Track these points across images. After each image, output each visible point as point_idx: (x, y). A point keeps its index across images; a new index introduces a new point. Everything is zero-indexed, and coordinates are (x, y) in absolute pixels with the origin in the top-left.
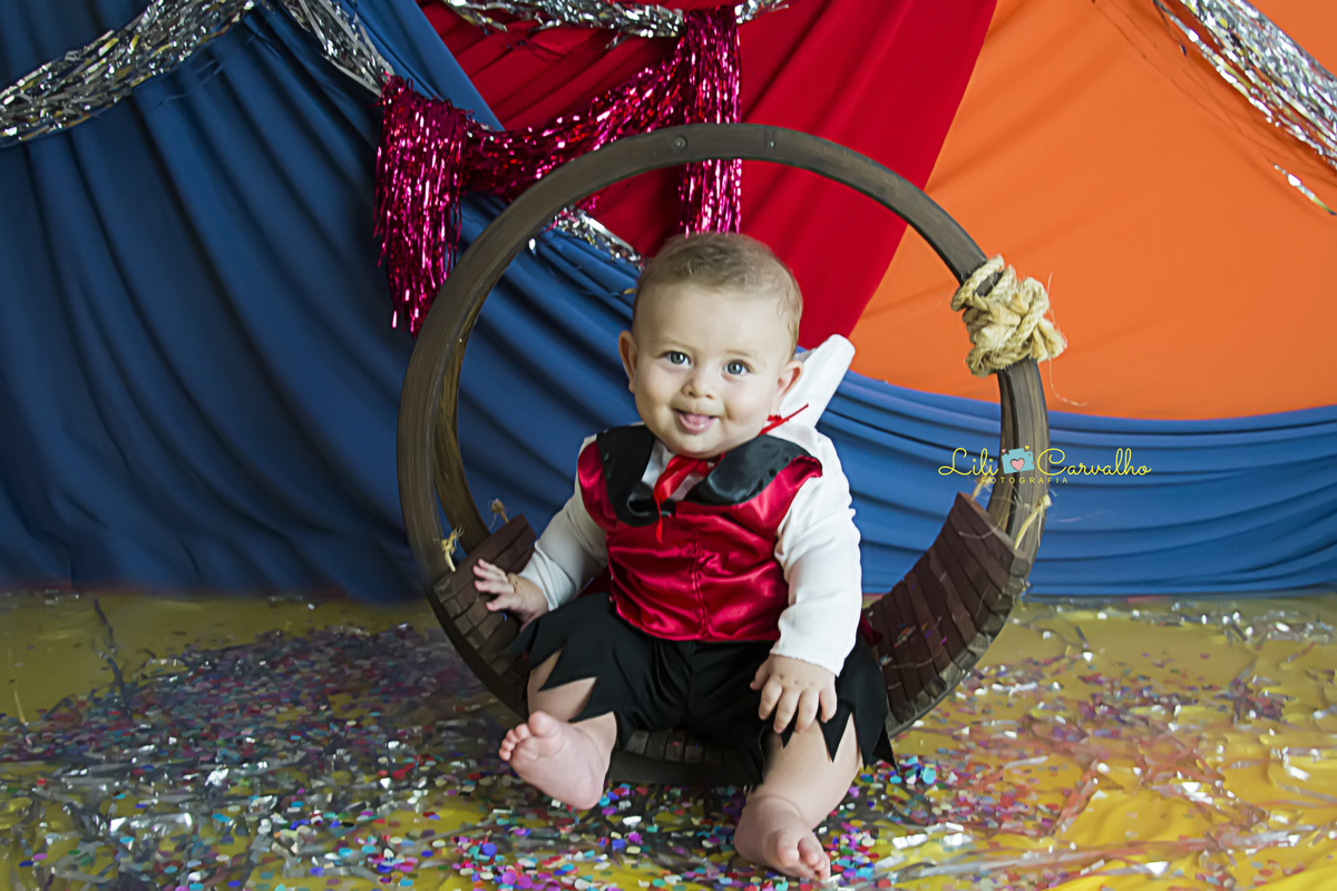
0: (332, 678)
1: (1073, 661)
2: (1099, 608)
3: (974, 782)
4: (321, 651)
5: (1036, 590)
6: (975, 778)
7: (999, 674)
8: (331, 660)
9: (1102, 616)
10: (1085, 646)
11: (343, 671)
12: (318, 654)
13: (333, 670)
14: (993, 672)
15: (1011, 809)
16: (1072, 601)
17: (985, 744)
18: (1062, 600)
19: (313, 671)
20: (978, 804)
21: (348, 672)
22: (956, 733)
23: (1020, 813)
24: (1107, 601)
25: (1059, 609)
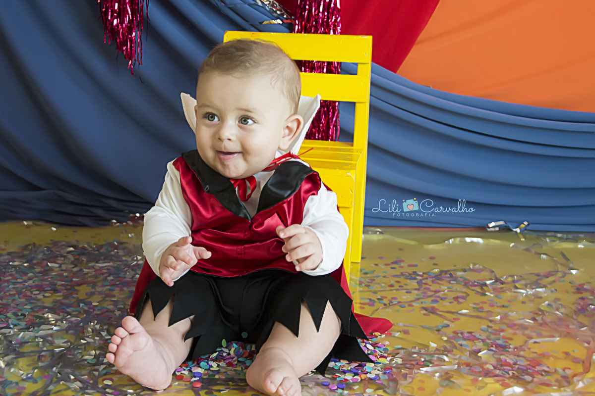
0: (75, 275)
1: (564, 275)
2: (576, 240)
3: (510, 350)
4: (65, 257)
5: (531, 227)
6: (510, 348)
7: (514, 281)
8: (72, 263)
9: (580, 246)
10: (571, 265)
11: (81, 270)
12: (63, 259)
13: (75, 270)
14: (510, 279)
15: (538, 368)
16: (559, 235)
17: (512, 326)
18: (549, 234)
19: (62, 270)
20: (515, 364)
21: (85, 271)
22: (491, 318)
23: (544, 371)
24: (582, 236)
25: (548, 240)
